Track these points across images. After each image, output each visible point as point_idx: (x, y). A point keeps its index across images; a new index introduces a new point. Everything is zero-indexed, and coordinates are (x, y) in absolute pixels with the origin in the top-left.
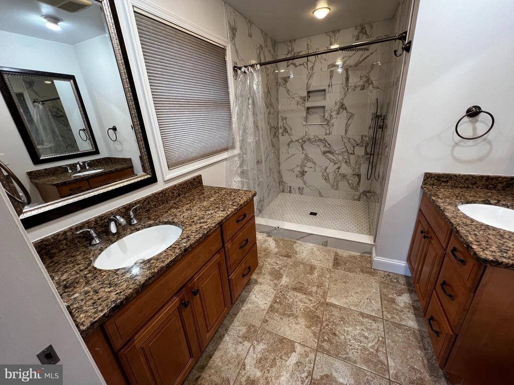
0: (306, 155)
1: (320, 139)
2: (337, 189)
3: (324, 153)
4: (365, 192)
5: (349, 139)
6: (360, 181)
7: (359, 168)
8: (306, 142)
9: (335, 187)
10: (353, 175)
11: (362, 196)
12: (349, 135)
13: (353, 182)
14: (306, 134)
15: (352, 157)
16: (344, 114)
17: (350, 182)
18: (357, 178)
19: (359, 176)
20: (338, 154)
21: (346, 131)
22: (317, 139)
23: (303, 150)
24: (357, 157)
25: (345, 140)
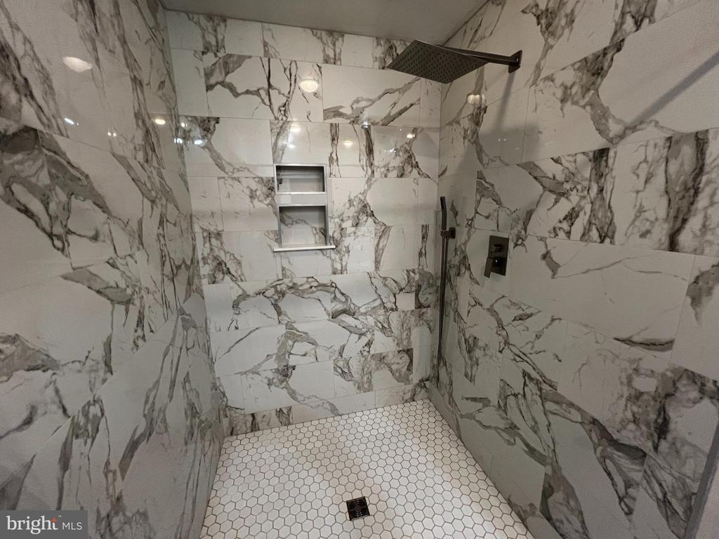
0: (289, 326)
1: (320, 285)
2: (370, 389)
3: (335, 316)
4: (422, 381)
5: (385, 279)
6: (411, 361)
7: (409, 337)
8: (287, 295)
9: (366, 386)
10: (399, 352)
11: (418, 389)
12: (383, 272)
13: (400, 367)
14: (284, 275)
15: (394, 317)
16: (368, 226)
17: (394, 367)
18: (406, 358)
19: (409, 352)
20: (365, 314)
21: (377, 262)
22: (316, 284)
23: (279, 313)
24: (403, 315)
25: (377, 282)
